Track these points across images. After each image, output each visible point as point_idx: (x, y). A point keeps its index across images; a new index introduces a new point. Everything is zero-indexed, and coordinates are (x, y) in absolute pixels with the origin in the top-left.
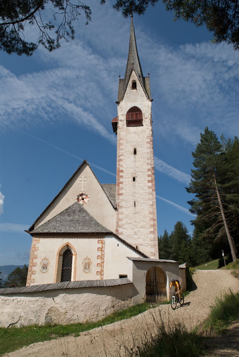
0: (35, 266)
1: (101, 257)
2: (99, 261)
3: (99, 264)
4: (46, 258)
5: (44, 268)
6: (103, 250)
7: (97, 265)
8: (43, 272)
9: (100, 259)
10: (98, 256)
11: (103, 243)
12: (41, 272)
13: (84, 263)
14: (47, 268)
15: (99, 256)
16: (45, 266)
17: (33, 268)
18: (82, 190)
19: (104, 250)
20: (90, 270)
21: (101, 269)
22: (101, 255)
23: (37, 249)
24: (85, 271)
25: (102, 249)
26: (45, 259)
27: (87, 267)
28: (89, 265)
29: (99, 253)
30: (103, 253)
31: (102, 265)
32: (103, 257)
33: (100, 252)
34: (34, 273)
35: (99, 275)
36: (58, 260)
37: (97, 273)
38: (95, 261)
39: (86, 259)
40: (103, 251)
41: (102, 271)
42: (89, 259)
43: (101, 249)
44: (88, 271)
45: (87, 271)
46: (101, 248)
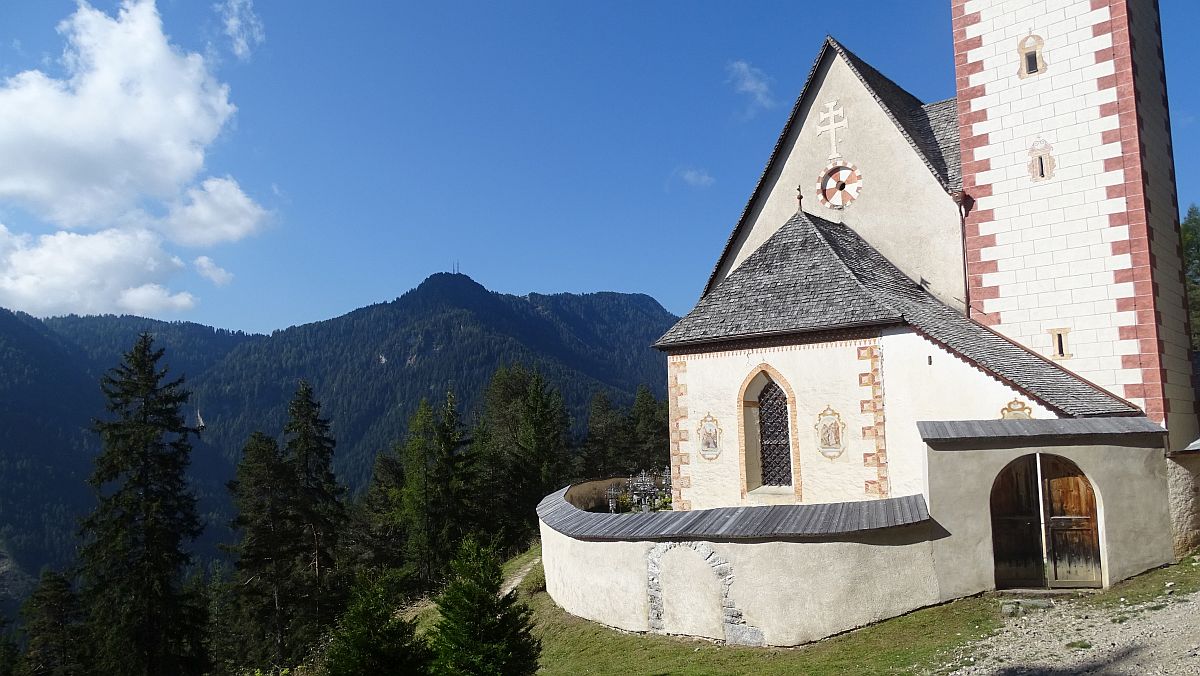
0: (685, 440)
1: (875, 407)
2: (869, 419)
3: (870, 428)
4: (709, 416)
5: (708, 444)
6: (876, 380)
7: (864, 433)
8: (707, 456)
9: (872, 414)
10: (863, 403)
11: (876, 357)
12: (703, 456)
13: (820, 427)
14: (715, 444)
15: (868, 402)
16: (711, 441)
17: (680, 448)
18: (834, 155)
19: (881, 380)
20: (841, 450)
21: (877, 447)
22: (871, 398)
23: (682, 390)
24: (829, 454)
25: (873, 377)
26: (709, 418)
27: (832, 441)
28: (837, 432)
29: (867, 393)
30: (879, 393)
31: (880, 433)
32: (879, 407)
33: (870, 388)
34: (684, 459)
35: (871, 465)
36: (743, 420)
37: (865, 461)
38: (856, 421)
39: (824, 414)
40: (878, 383)
41: (883, 451)
42: (834, 414)
43: (871, 379)
44: (837, 454)
45: (832, 452)
46: (870, 376)
